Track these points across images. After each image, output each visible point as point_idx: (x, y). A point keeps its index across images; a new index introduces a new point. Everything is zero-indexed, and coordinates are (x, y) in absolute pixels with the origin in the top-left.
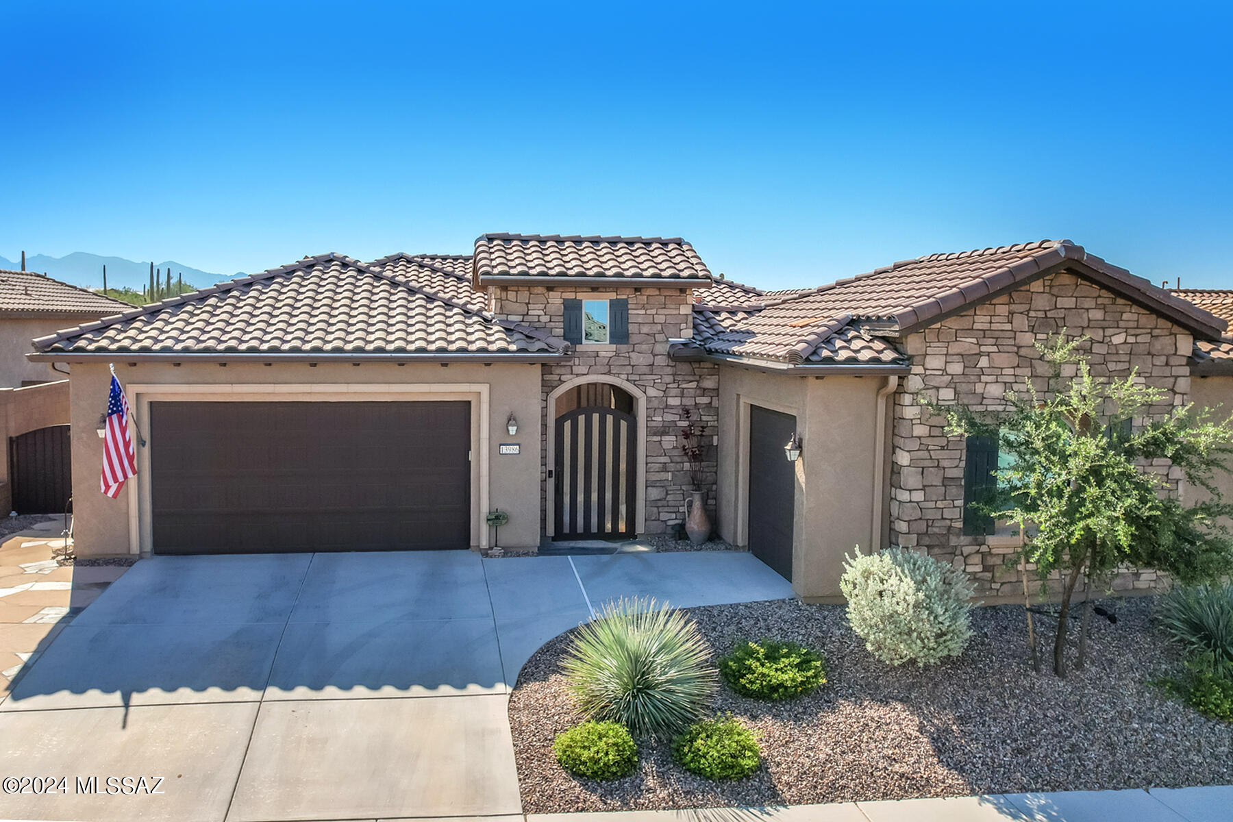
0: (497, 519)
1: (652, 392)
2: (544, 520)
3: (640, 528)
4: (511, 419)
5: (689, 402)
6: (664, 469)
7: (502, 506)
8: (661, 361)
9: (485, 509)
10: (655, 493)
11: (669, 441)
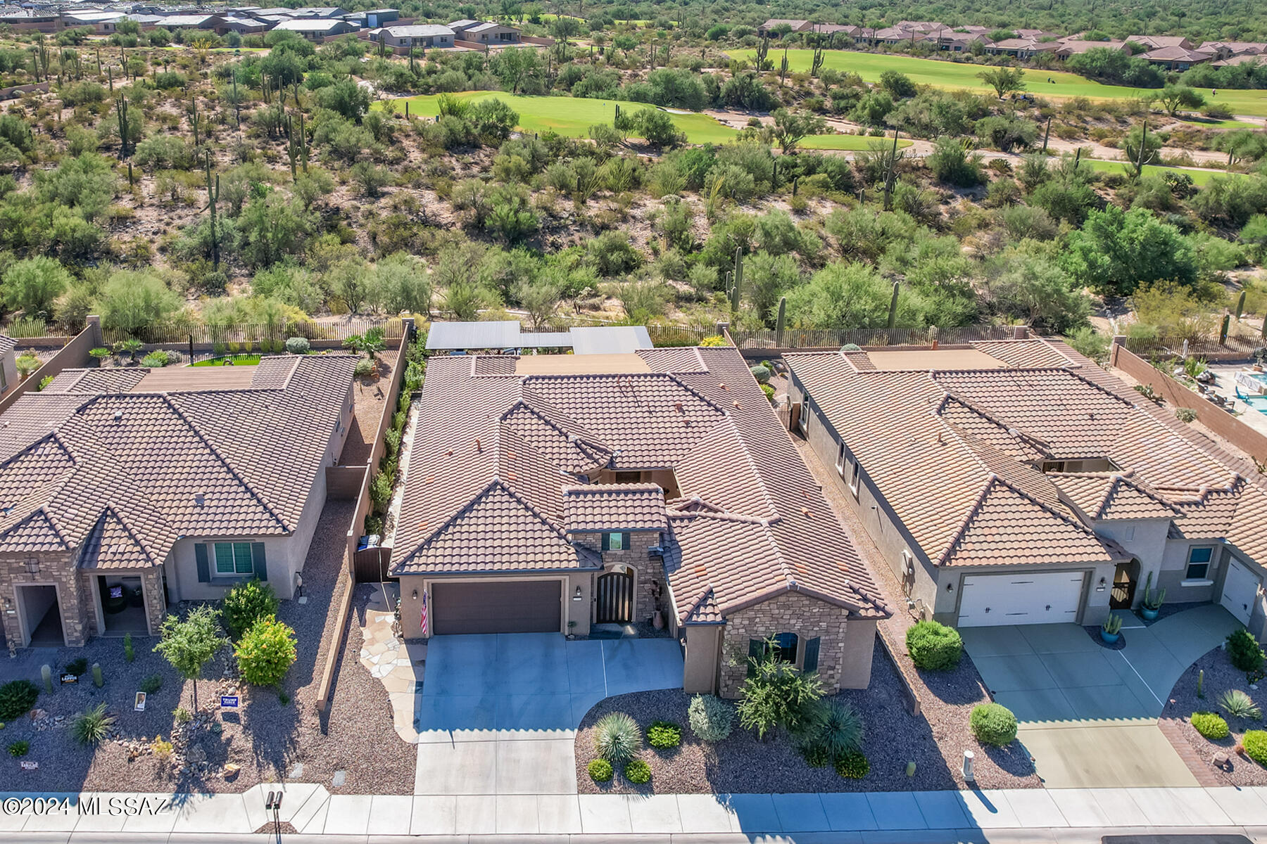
0: (572, 624)
1: (640, 568)
2: (592, 617)
3: (634, 620)
4: (578, 588)
5: (657, 571)
6: (645, 597)
7: (573, 620)
8: (645, 555)
9: (567, 620)
10: (640, 606)
11: (648, 586)
